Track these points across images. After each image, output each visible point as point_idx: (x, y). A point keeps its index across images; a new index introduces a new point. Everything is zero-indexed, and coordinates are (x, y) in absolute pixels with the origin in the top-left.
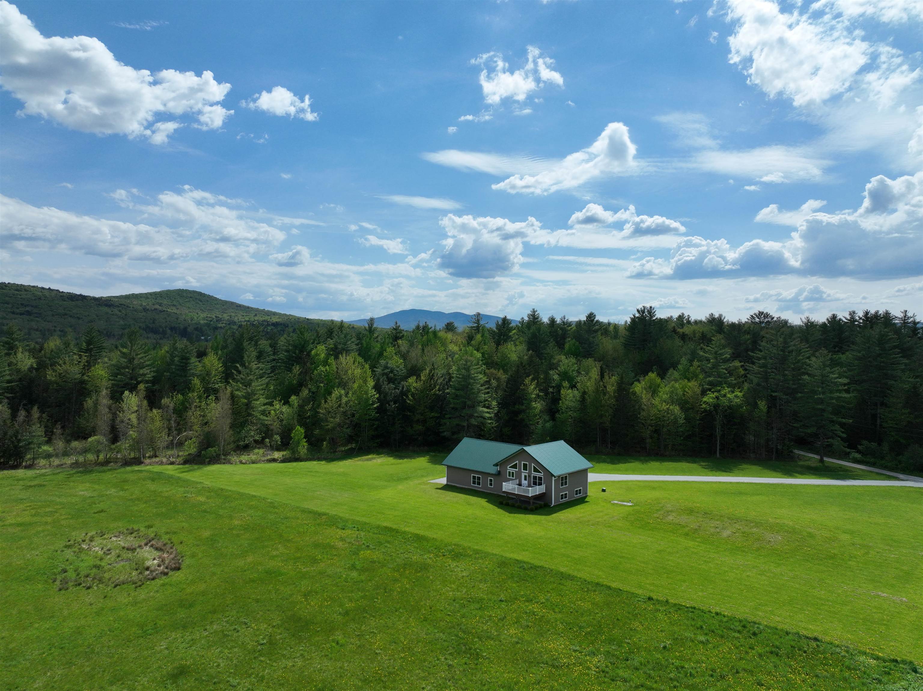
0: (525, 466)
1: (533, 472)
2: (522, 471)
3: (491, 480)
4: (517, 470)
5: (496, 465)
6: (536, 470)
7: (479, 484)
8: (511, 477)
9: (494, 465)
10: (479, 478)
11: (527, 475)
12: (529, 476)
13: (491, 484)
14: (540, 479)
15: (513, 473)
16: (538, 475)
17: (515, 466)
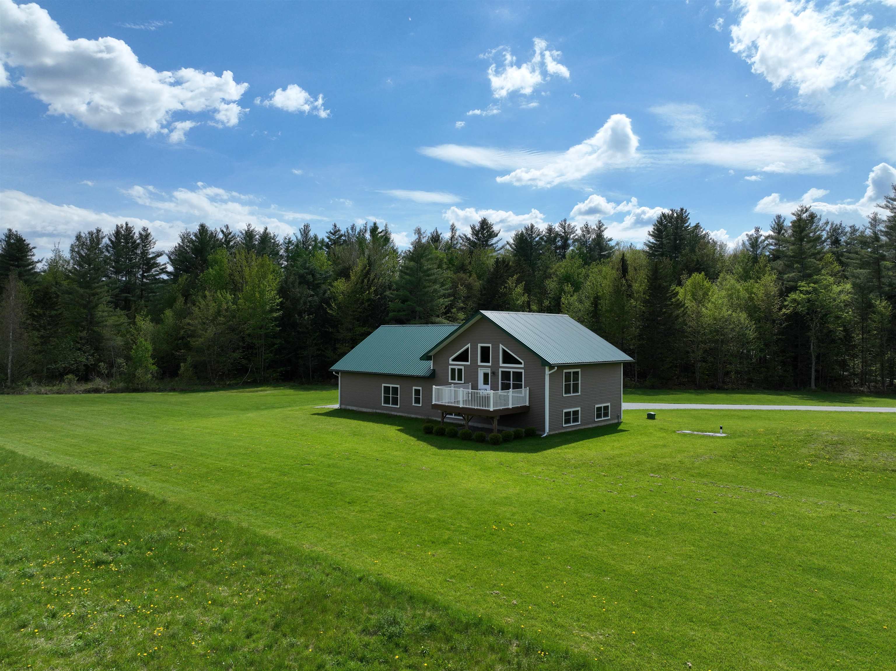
0: (485, 352)
1: (501, 365)
2: (479, 363)
3: (417, 392)
4: (469, 363)
5: (426, 357)
6: (508, 359)
7: (395, 402)
8: (456, 381)
9: (422, 358)
10: (395, 390)
11: (489, 371)
12: (494, 373)
13: (417, 401)
14: (518, 376)
15: (460, 371)
16: (512, 368)
17: (463, 357)
